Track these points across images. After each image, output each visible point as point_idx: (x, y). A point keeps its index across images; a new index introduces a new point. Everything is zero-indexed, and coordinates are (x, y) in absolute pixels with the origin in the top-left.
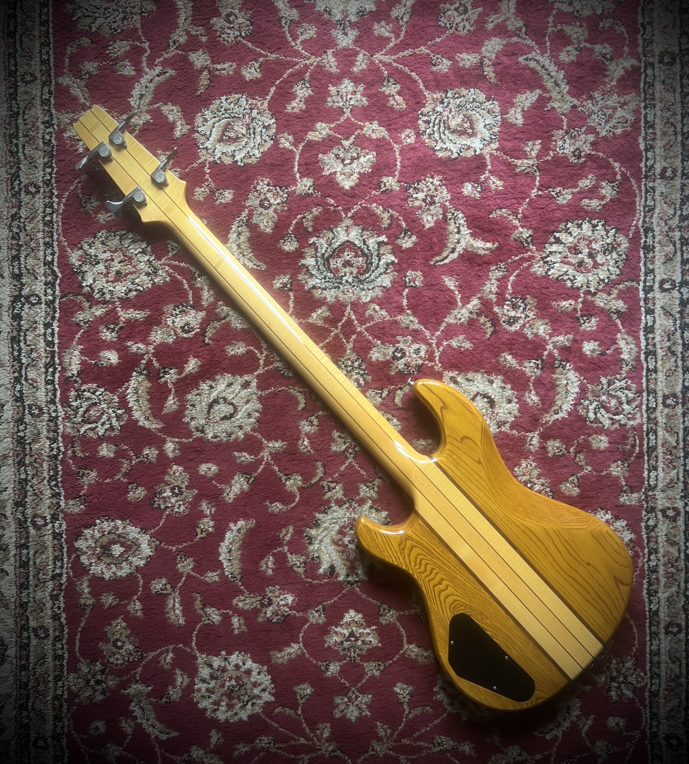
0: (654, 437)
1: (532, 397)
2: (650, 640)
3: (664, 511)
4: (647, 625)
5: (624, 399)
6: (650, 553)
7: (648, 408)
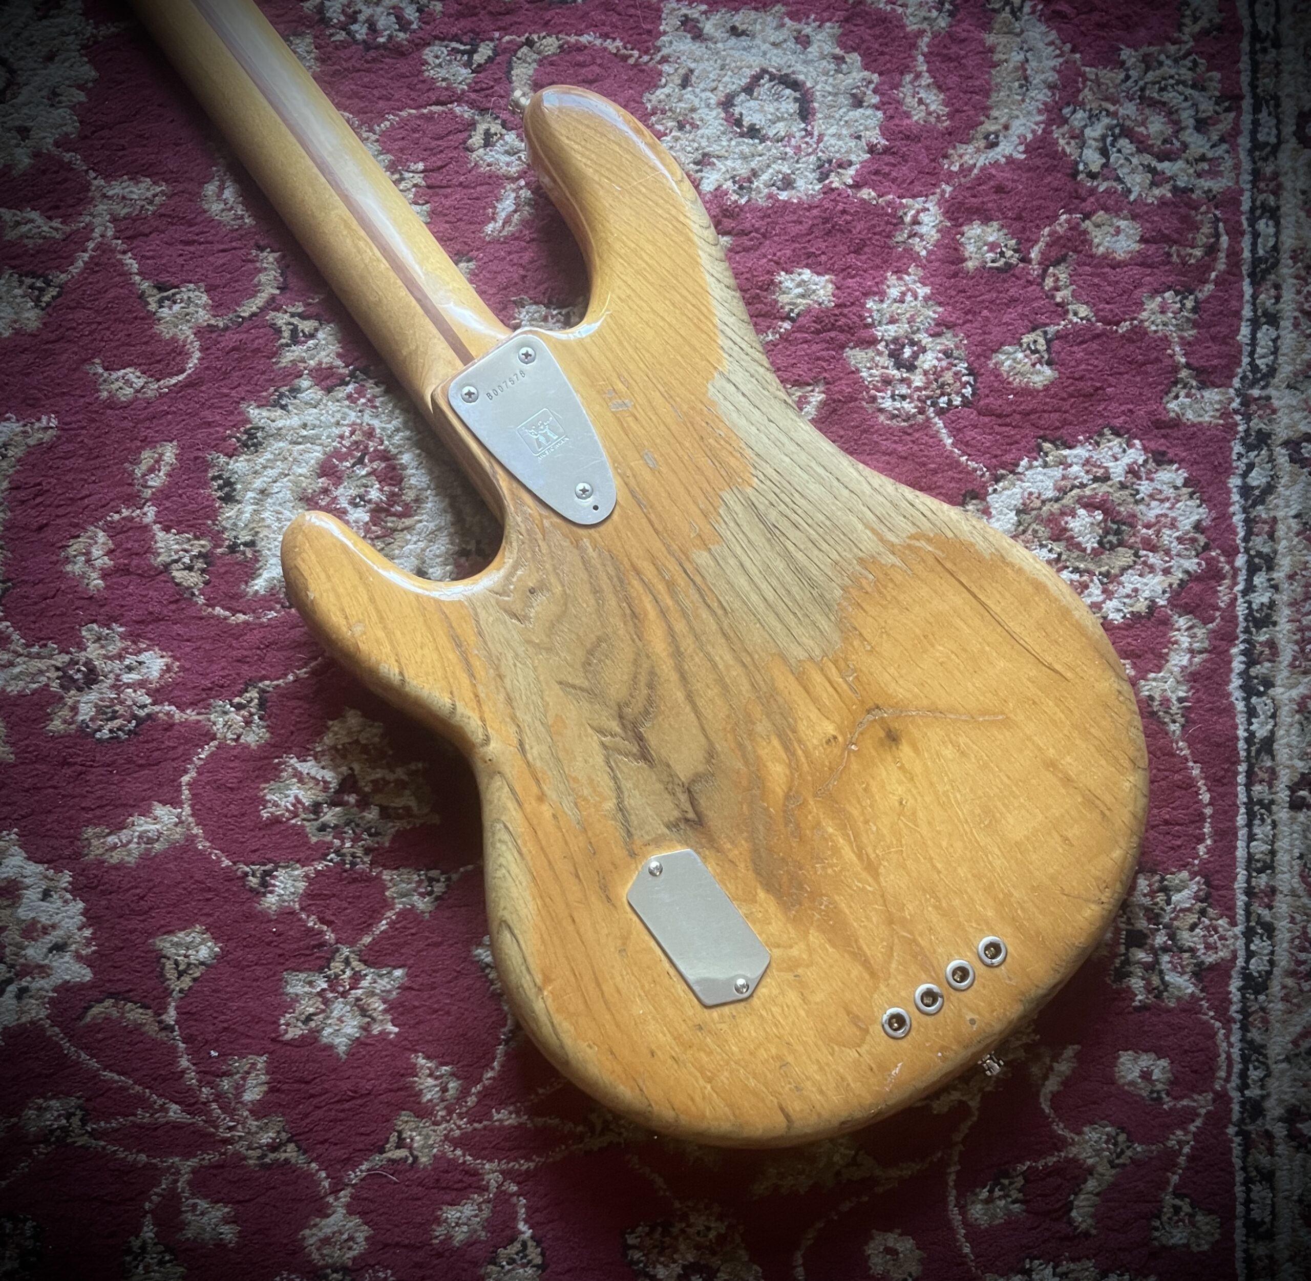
0: (1272, 230)
1: (923, 94)
2: (1249, 825)
3: (1293, 445)
4: (1241, 779)
5: (1187, 117)
6: (1252, 569)
7: (1256, 146)
